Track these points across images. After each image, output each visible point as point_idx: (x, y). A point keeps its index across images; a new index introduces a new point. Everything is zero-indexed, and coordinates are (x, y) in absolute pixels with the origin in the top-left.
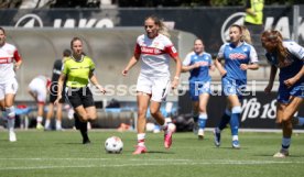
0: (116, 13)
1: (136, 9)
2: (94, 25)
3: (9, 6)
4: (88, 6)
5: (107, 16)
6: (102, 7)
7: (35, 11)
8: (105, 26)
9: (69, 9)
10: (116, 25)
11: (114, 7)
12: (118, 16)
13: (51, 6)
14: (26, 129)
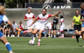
0: (71, 4)
1: (77, 3)
2: (65, 8)
3: (41, 2)
4: (63, 2)
5: (69, 5)
6: (67, 2)
7: (48, 4)
8: (68, 8)
9: (58, 3)
10: (71, 8)
11: (71, 2)
12: (72, 5)
13: (53, 2)
14: (46, 37)
